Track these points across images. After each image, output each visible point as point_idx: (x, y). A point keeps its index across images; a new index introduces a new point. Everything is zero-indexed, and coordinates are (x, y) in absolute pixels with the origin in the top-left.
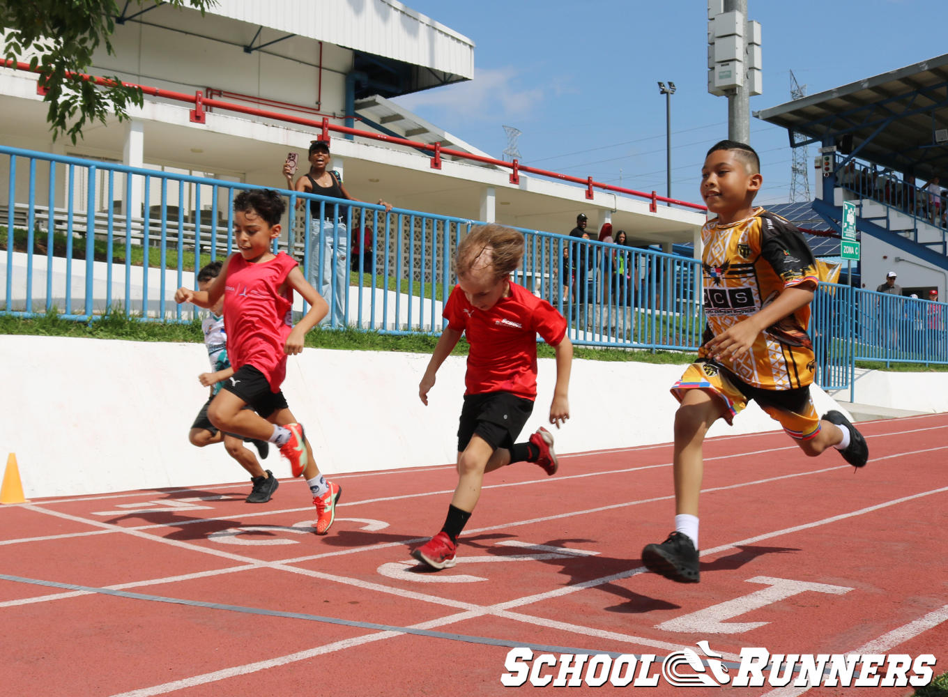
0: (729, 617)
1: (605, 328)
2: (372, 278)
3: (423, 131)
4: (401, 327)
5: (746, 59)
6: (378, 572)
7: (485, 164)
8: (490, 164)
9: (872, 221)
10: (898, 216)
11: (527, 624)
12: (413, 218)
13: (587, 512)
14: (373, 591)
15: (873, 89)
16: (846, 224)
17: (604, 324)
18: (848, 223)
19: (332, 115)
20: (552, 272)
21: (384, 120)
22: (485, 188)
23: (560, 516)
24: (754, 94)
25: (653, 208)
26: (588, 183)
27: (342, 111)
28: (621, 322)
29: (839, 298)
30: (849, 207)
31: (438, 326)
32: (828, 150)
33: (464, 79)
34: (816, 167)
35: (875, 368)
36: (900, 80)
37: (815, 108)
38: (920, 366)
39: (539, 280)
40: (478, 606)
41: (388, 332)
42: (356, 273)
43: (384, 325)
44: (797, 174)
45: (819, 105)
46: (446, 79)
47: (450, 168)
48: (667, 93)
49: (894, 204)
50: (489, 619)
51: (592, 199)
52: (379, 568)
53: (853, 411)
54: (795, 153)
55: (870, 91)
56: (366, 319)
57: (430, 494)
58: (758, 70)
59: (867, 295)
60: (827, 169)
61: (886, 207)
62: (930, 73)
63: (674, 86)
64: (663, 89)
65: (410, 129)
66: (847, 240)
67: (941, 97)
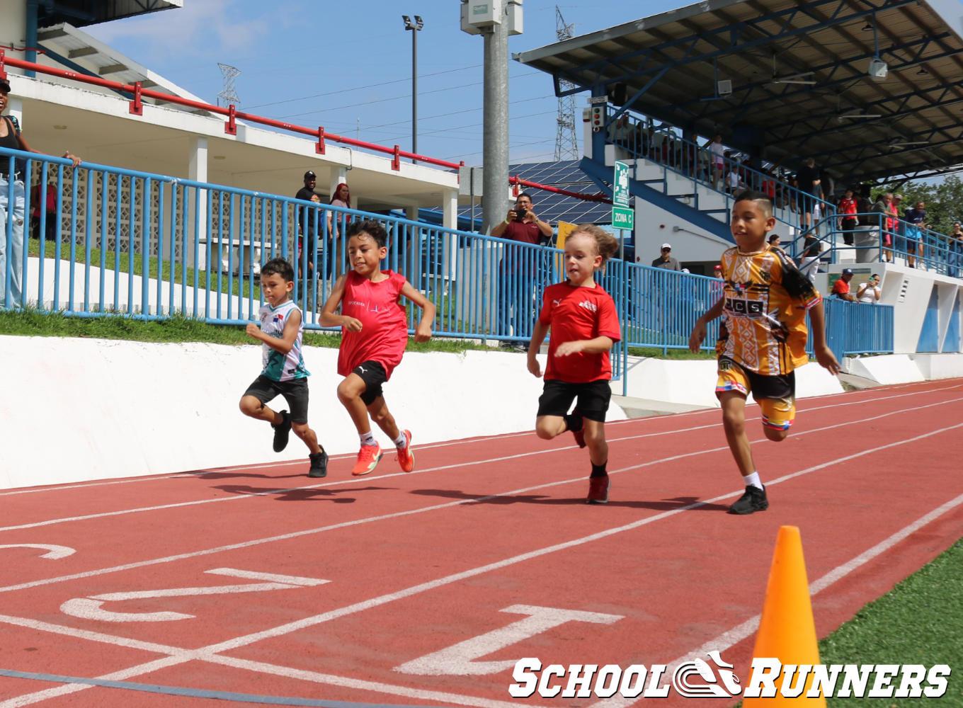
0: (480, 655)
2: (56, 246)
3: (120, 67)
4: (91, 308)
6: (62, 610)
7: (196, 109)
8: (202, 110)
9: (648, 185)
10: (677, 179)
11: (242, 671)
12: (106, 176)
13: (316, 531)
14: (55, 634)
15: (649, 31)
16: (618, 187)
18: (620, 186)
19: (9, 46)
20: (275, 240)
21: (74, 53)
22: (195, 139)
23: (283, 537)
24: (514, 33)
25: (395, 166)
26: (319, 134)
27: (22, 41)
29: (609, 274)
30: (622, 167)
31: (137, 306)
32: (597, 100)
33: (172, 6)
34: (585, 121)
35: (652, 356)
36: (677, 21)
37: (584, 51)
39: (259, 250)
40: (183, 650)
41: (76, 314)
42: (37, 241)
43: (70, 305)
44: (563, 128)
45: (587, 48)
46: (149, 5)
47: (153, 114)
48: (413, 29)
49: (672, 165)
50: (195, 666)
51: (324, 154)
52: (62, 606)
53: (626, 406)
54: (561, 103)
55: (646, 34)
56: (48, 298)
57: (126, 512)
58: (519, 5)
59: (642, 270)
60: (597, 123)
61: (663, 168)
62: (712, 15)
63: (421, 21)
64: (409, 24)
65: (105, 65)
66: (620, 206)
67: (724, 42)
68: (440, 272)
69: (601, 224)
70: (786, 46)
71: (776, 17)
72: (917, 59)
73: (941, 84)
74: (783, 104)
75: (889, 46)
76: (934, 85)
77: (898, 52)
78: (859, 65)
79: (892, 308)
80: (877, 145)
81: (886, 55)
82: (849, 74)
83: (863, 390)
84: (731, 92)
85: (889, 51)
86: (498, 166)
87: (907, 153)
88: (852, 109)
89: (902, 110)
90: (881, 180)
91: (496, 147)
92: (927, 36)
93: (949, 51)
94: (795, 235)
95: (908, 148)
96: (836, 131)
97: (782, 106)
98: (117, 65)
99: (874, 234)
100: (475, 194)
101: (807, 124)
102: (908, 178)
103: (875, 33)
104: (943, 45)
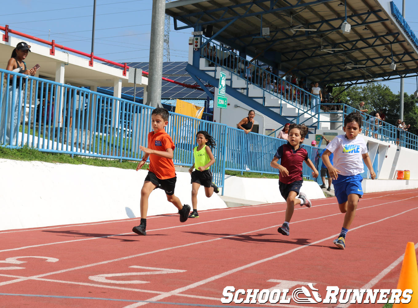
1: (75, 143)
10: (238, 79)
11: (195, 298)
16: (221, 86)
17: (74, 141)
18: (222, 85)
25: (91, 64)
28: (84, 139)
30: (223, 75)
32: (197, 33)
34: (190, 44)
35: (234, 175)
37: (192, 6)
38: (259, 174)
51: (54, 55)
60: (196, 46)
61: (231, 73)
66: (221, 96)
67: (267, 7)
68: (110, 124)
69: (186, 99)
70: (298, 11)
72: (364, 22)
73: (374, 36)
74: (292, 41)
75: (351, 14)
76: (371, 36)
77: (355, 18)
78: (336, 24)
80: (339, 66)
81: (349, 19)
82: (329, 28)
84: (269, 34)
85: (350, 17)
86: (157, 70)
87: (353, 70)
88: (328, 46)
89: (354, 48)
90: (338, 84)
91: (156, 60)
92: (370, 11)
93: (380, 20)
94: (298, 113)
95: (353, 68)
96: (319, 57)
97: (292, 42)
99: (340, 115)
100: (137, 83)
101: (304, 52)
102: (353, 84)
103: (345, 8)
104: (378, 16)
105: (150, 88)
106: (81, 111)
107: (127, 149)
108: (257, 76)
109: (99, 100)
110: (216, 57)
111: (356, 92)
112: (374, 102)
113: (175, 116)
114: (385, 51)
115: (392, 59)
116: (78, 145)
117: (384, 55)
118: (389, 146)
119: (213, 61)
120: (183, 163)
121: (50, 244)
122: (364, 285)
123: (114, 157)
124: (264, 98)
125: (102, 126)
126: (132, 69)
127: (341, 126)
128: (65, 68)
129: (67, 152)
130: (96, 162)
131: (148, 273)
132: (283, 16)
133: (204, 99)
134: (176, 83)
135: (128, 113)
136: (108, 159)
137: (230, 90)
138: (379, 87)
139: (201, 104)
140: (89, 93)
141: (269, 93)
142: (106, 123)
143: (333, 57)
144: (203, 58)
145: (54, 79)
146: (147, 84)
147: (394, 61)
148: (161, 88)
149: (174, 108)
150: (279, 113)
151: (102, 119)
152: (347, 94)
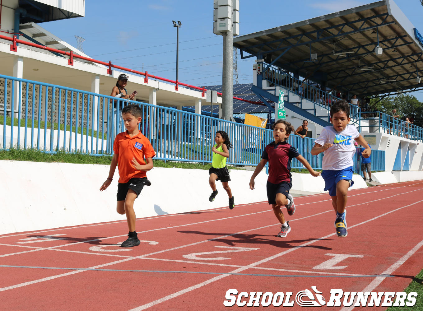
1: (167, 151)
3: (56, 42)
5: (233, 17)
8: (90, 62)
10: (293, 96)
11: (267, 270)
15: (282, 32)
17: (166, 149)
18: (281, 101)
19: (7, 32)
21: (35, 35)
22: (94, 76)
25: (177, 88)
27: (12, 29)
28: (173, 148)
30: (282, 93)
32: (260, 61)
33: (79, 16)
34: (254, 69)
36: (295, 28)
41: (94, 155)
43: (92, 152)
45: (256, 38)
46: (69, 15)
47: (78, 65)
48: (177, 27)
51: (147, 83)
55: (281, 33)
58: (238, 23)
60: (259, 71)
61: (287, 91)
62: (310, 26)
63: (181, 23)
64: (175, 25)
65: (48, 41)
66: (280, 109)
67: (314, 37)
68: (194, 135)
69: (253, 113)
70: (339, 39)
71: (336, 27)
72: (393, 46)
73: (401, 56)
74: (336, 63)
75: (382, 40)
76: (399, 57)
77: (386, 43)
78: (370, 48)
79: (384, 152)
80: (374, 81)
81: (380, 44)
82: (365, 52)
83: (375, 186)
84: (317, 59)
85: (381, 42)
86: (229, 91)
87: (386, 85)
88: (364, 66)
89: (386, 67)
90: (374, 96)
91: (228, 83)
92: (397, 36)
93: (406, 43)
95: (387, 83)
96: (358, 75)
97: (336, 64)
98: (54, 41)
99: (377, 121)
100: (213, 102)
101: (345, 72)
102: (386, 95)
103: (378, 35)
104: (404, 40)
105: (224, 106)
106: (171, 126)
107: (208, 155)
108: (309, 92)
109: (184, 117)
110: (275, 79)
111: (389, 102)
112: (404, 109)
113: (245, 127)
114: (411, 68)
115: (417, 74)
116: (169, 152)
117: (411, 71)
118: (418, 144)
119: (273, 82)
120: (253, 164)
121: (151, 231)
122: (403, 256)
123: (198, 161)
124: (315, 110)
125: (187, 137)
126: (209, 91)
127: (378, 129)
128: (156, 93)
129: (161, 158)
130: (184, 165)
131: (230, 251)
132: (327, 44)
133: (267, 113)
134: (244, 100)
135: (208, 126)
136: (193, 163)
137: (288, 105)
138: (407, 97)
139: (265, 116)
140: (176, 111)
141: (319, 105)
142: (190, 135)
143: (369, 74)
144: (265, 80)
145: (148, 102)
146: (222, 103)
147: (419, 75)
148: (232, 105)
149: (244, 120)
150: (328, 121)
151: (187, 132)
152: (381, 104)
